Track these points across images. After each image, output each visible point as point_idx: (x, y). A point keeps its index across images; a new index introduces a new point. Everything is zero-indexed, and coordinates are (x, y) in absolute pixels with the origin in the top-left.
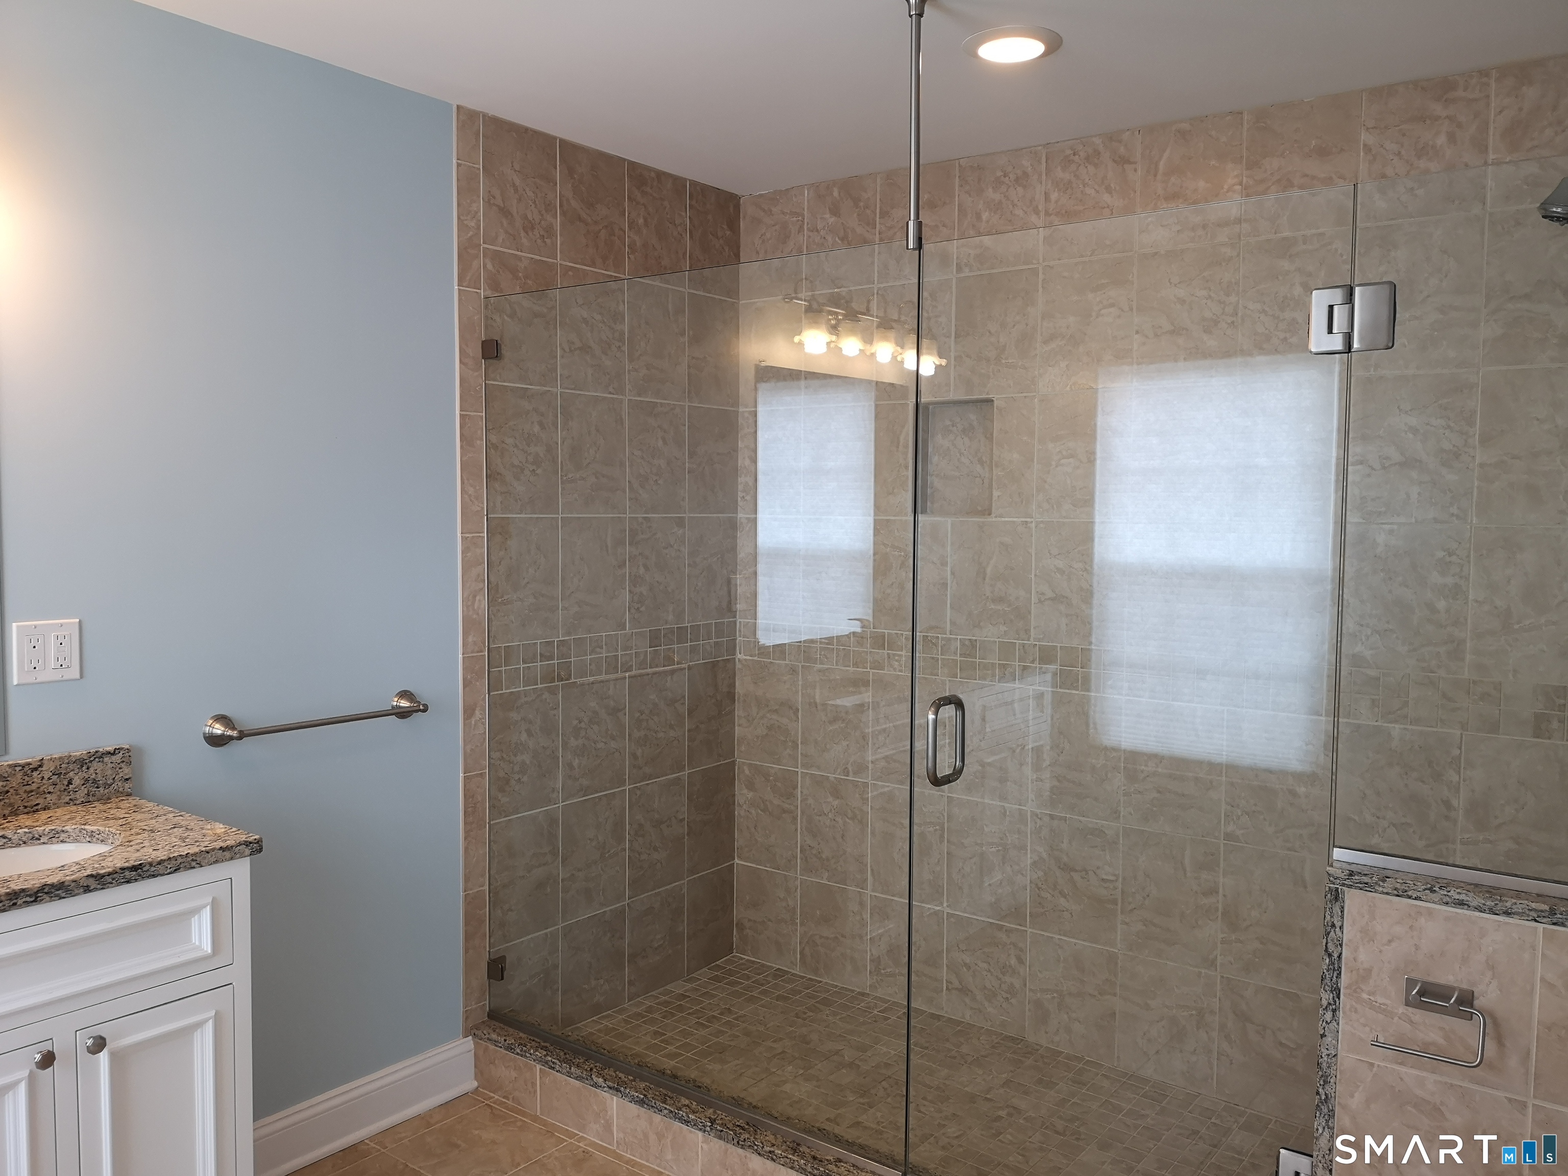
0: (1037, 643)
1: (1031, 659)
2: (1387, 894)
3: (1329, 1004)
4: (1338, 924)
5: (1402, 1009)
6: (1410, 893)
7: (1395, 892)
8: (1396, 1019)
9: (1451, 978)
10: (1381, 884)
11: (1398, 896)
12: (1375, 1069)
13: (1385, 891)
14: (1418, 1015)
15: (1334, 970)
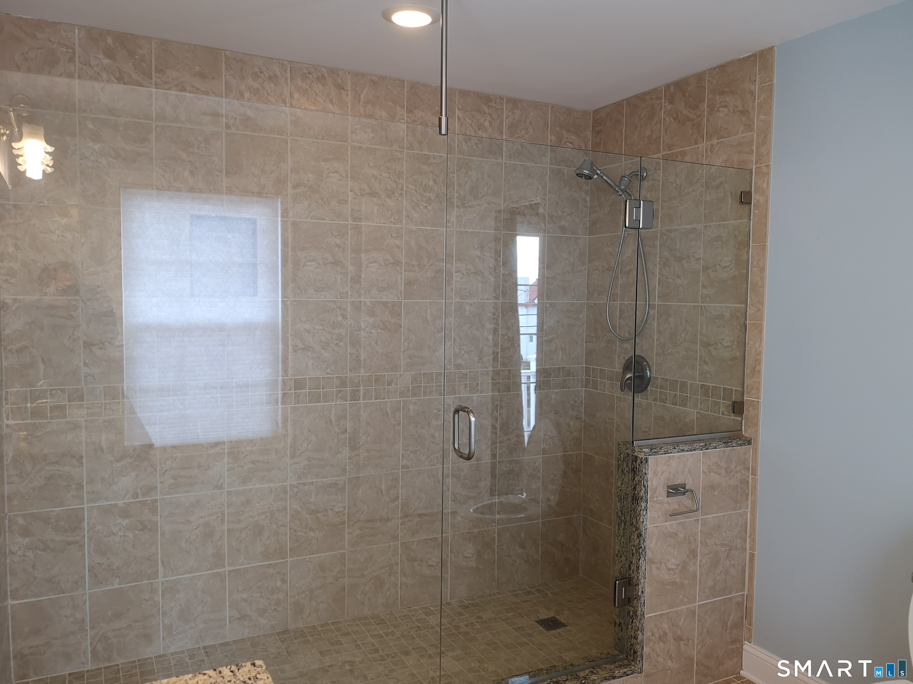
0: (293, 377)
1: (289, 388)
2: (662, 454)
3: (645, 507)
4: (647, 473)
5: (666, 499)
6: (668, 452)
7: (664, 453)
8: (665, 504)
9: (680, 481)
10: (660, 450)
11: (665, 454)
12: (658, 528)
13: (661, 453)
14: (670, 499)
15: (646, 492)
